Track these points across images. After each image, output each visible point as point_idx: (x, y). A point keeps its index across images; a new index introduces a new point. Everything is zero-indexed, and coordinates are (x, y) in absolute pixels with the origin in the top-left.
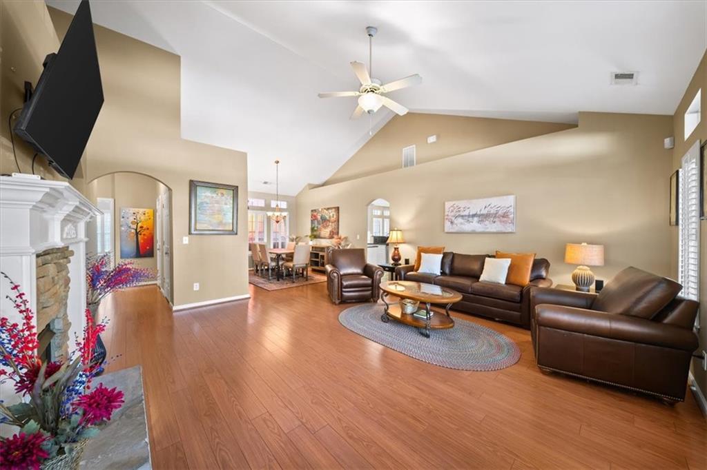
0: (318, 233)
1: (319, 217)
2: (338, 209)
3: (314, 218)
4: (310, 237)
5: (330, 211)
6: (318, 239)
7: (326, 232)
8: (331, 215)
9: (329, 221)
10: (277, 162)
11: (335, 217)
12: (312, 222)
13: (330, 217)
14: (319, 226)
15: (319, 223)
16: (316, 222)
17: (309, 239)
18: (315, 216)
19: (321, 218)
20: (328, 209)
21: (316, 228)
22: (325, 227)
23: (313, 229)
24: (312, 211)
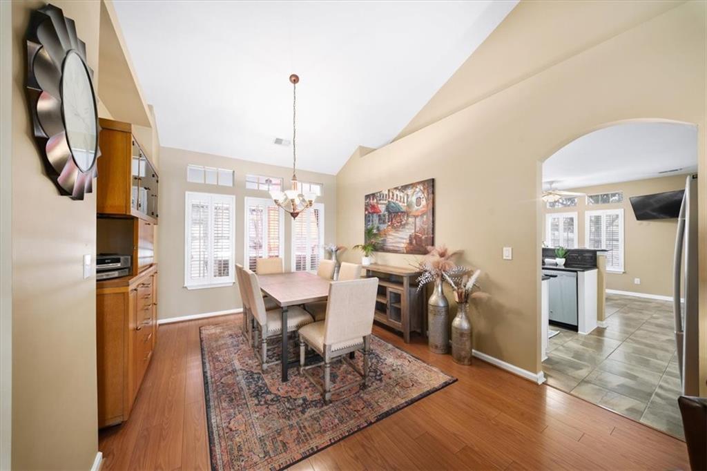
0: (379, 240)
1: (382, 208)
2: (431, 184)
3: (371, 210)
4: (364, 248)
5: (410, 191)
6: (380, 254)
7: (399, 238)
8: (414, 199)
9: (407, 214)
10: (295, 79)
11: (424, 202)
12: (367, 219)
13: (409, 205)
14: (383, 227)
15: (382, 220)
16: (376, 218)
17: (362, 252)
18: (373, 207)
19: (388, 209)
20: (405, 187)
21: (375, 231)
22: (396, 229)
23: (369, 233)
24: (367, 197)
